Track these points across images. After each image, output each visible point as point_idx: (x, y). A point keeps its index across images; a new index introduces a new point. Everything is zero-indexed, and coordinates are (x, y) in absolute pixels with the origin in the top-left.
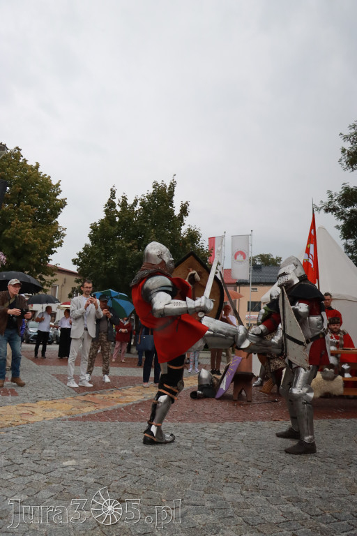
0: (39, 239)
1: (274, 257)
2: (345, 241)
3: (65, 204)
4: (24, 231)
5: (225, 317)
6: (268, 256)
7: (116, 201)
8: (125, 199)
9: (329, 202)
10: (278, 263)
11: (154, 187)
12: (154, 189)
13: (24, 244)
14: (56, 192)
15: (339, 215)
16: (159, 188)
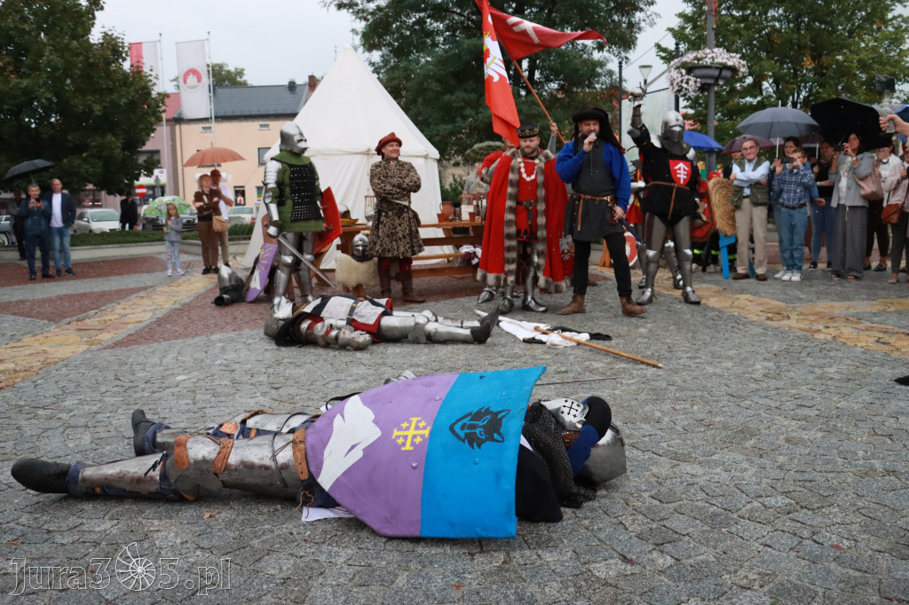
1: (232, 68)
2: (367, 54)
5: (215, 188)
6: (221, 67)
10: (238, 79)
15: (357, 13)
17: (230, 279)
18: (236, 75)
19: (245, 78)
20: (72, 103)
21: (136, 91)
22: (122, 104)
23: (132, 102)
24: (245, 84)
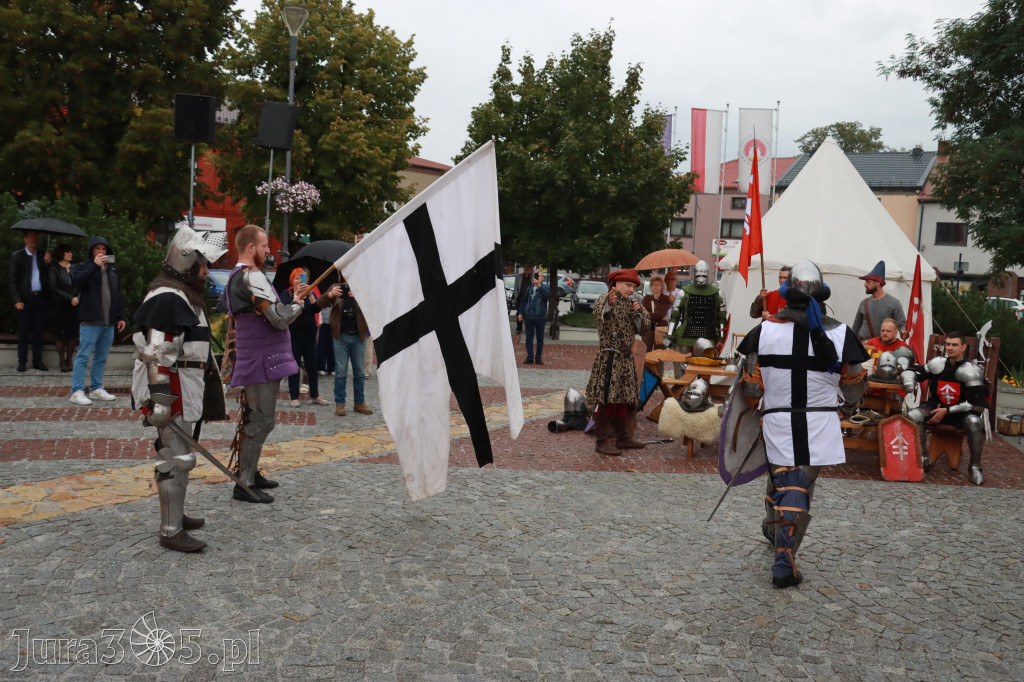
0: (378, 148)
1: (866, 128)
2: (939, 129)
3: (425, 76)
4: (351, 137)
6: (853, 126)
7: (514, 68)
8: (528, 60)
9: (911, 57)
10: (873, 140)
11: (573, 45)
12: (574, 48)
13: (354, 159)
14: (407, 55)
15: (929, 80)
16: (584, 43)
17: (576, 404)
18: (871, 136)
20: (588, 185)
21: (655, 173)
22: (639, 185)
23: (649, 184)
24: (880, 146)
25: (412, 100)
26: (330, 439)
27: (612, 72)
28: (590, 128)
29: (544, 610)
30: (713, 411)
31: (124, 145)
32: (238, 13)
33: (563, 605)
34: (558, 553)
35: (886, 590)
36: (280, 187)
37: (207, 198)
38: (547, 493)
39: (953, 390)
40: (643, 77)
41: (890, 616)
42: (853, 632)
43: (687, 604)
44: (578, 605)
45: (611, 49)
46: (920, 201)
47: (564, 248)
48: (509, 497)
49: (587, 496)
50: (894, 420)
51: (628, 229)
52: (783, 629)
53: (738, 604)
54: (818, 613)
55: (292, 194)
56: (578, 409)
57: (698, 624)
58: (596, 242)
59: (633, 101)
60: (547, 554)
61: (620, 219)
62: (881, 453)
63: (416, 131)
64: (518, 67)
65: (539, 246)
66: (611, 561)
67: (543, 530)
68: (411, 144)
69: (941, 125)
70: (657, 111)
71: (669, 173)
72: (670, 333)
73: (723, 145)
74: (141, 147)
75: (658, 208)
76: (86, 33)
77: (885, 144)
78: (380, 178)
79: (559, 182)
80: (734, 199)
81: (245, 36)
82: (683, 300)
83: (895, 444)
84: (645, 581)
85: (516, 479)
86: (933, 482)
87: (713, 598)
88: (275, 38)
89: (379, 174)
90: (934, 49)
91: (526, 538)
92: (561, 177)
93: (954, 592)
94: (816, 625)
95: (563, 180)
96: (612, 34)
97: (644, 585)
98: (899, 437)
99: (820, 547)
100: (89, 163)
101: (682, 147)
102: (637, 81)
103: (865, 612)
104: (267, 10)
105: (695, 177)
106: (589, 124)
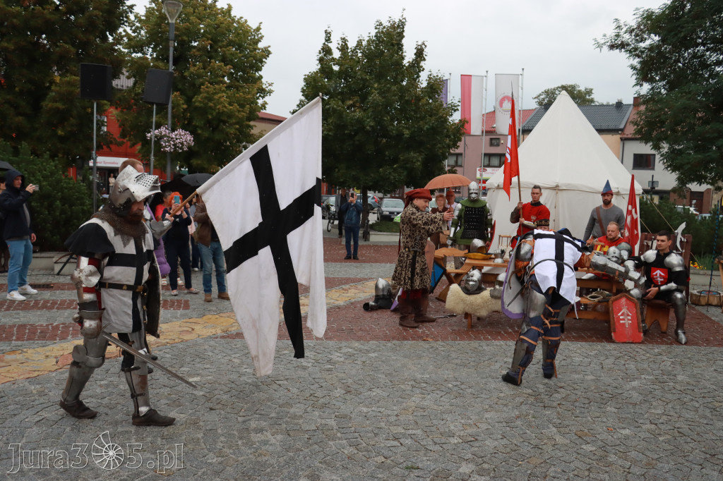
0: (236, 105)
1: (582, 88)
3: (269, 53)
4: (216, 97)
6: (574, 87)
7: (334, 46)
8: (344, 40)
9: (616, 35)
10: (587, 97)
11: (376, 28)
12: (377, 30)
13: (219, 113)
14: (256, 38)
15: (630, 52)
16: (384, 27)
17: (383, 289)
18: (586, 94)
19: (592, 96)
20: (389, 129)
21: (437, 120)
22: (425, 129)
23: (432, 128)
24: (592, 101)
25: (260, 69)
26: (199, 320)
27: (405, 48)
28: (389, 88)
29: (364, 458)
30: (486, 293)
31: (47, 104)
32: (131, 7)
33: (378, 454)
34: (373, 408)
35: (627, 432)
36: (163, 133)
37: (111, 143)
38: (364, 359)
39: (663, 274)
40: (426, 51)
41: (633, 454)
42: (607, 469)
43: (476, 449)
44: (390, 453)
45: (403, 31)
46: (621, 139)
47: (372, 175)
48: (335, 363)
49: (393, 360)
50: (621, 298)
51: (418, 161)
52: (553, 469)
53: (516, 448)
54: (578, 454)
55: (172, 138)
56: (385, 293)
57: (486, 466)
58: (395, 170)
59: (420, 69)
60: (365, 410)
61: (412, 153)
62: (612, 323)
63: (264, 92)
64: (337, 45)
65: (354, 173)
66: (415, 414)
67: (362, 390)
68: (260, 101)
69: (639, 84)
70: (437, 76)
71: (446, 120)
72: (451, 235)
73: (484, 101)
74: (60, 105)
75: (439, 145)
76: (15, 20)
77: (595, 100)
78: (237, 126)
79: (368, 128)
80: (491, 139)
81: (138, 24)
82: (461, 211)
83: (622, 315)
84: (442, 430)
85: (340, 348)
86: (650, 343)
87: (496, 443)
88: (159, 25)
89: (237, 123)
90: (633, 30)
91: (348, 397)
92: (370, 124)
93: (679, 432)
94: (577, 463)
95: (370, 126)
96: (404, 21)
97: (441, 434)
98: (624, 310)
99: (573, 397)
100: (21, 118)
101: (456, 101)
102: (422, 54)
103: (613, 451)
104: (153, 5)
105: (465, 122)
106: (389, 85)
